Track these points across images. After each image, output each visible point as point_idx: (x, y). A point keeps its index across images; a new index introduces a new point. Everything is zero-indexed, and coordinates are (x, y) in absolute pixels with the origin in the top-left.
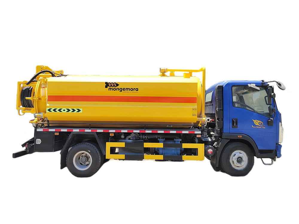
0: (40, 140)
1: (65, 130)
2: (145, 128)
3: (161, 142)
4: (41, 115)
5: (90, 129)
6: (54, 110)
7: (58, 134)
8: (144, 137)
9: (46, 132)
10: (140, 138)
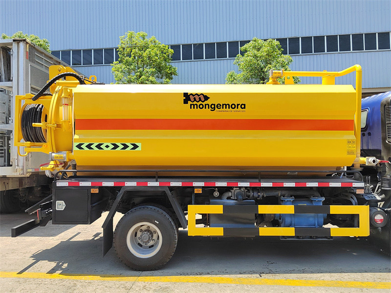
0: (64, 204)
1: (109, 184)
2: (260, 178)
3: (288, 202)
4: (62, 155)
5: (157, 181)
6: (89, 146)
7: (96, 191)
8: (256, 195)
9: (73, 188)
10: (249, 196)
